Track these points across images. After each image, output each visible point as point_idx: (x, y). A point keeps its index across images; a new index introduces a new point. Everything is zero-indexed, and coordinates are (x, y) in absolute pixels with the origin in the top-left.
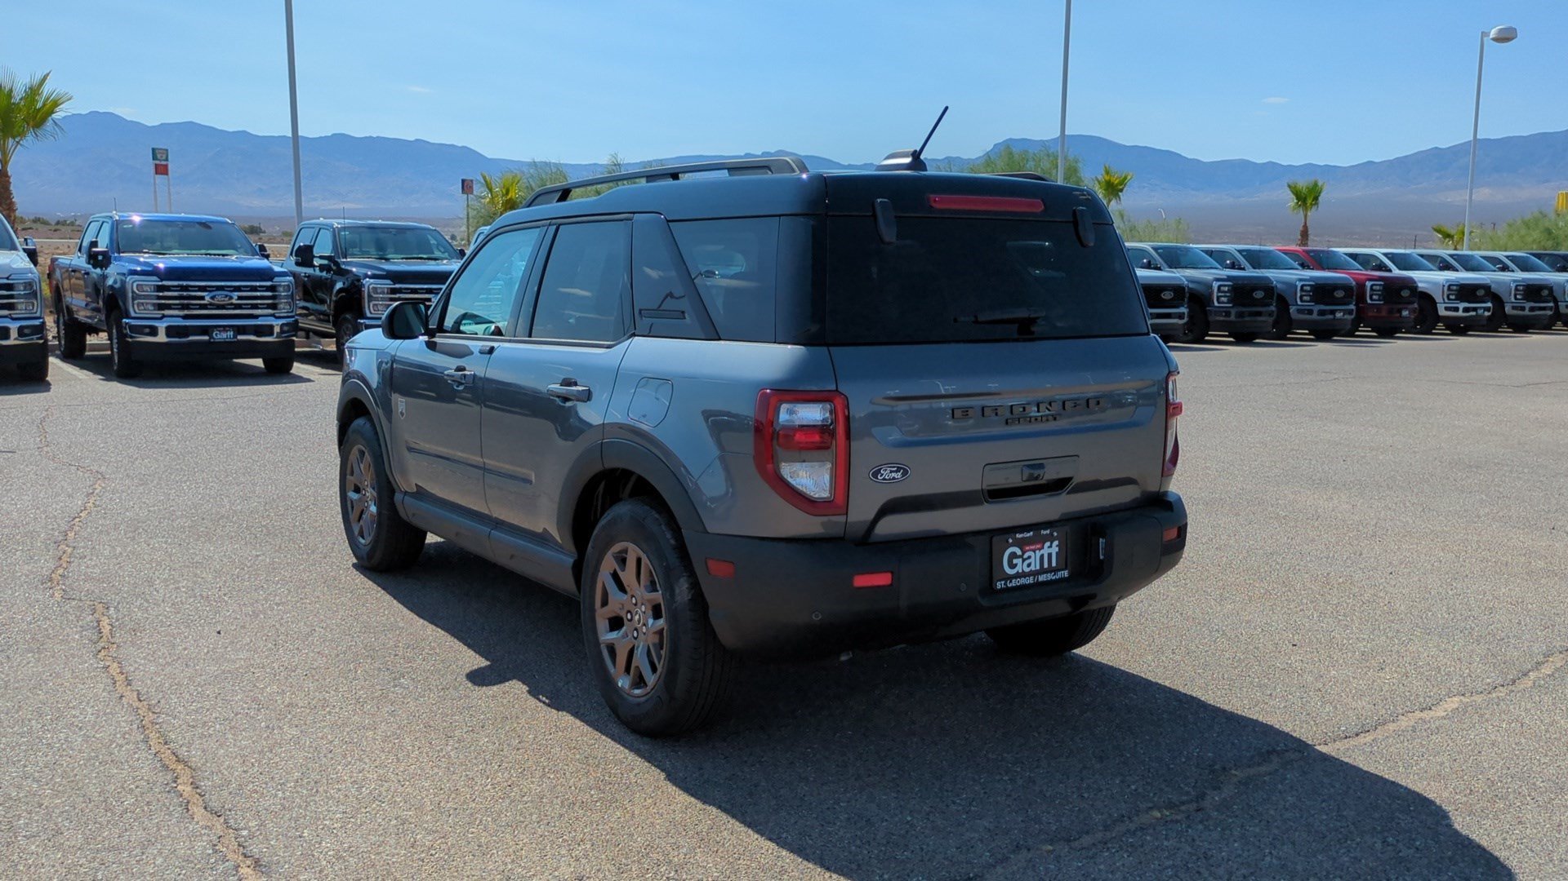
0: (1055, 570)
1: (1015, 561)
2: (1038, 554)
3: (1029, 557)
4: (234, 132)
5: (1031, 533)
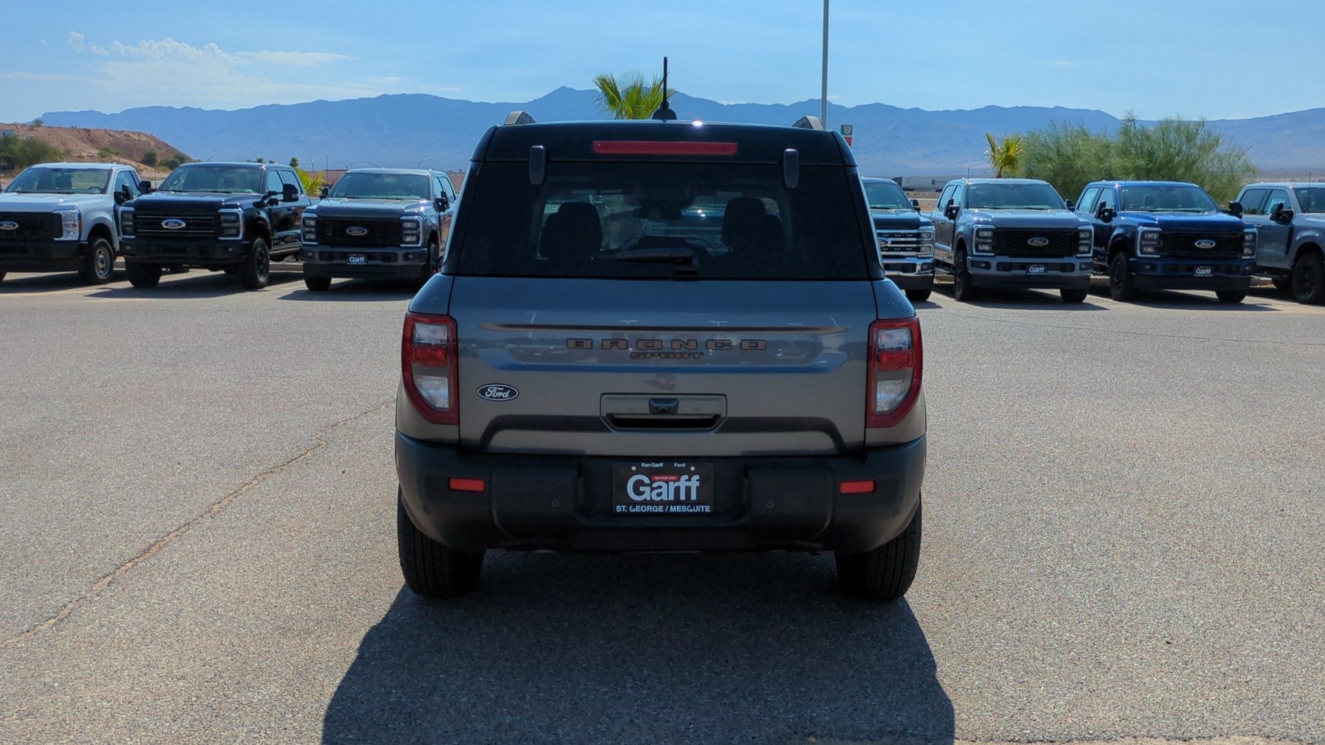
0: (693, 504)
1: (642, 489)
2: (672, 485)
3: (660, 487)
4: (909, 110)
5: (661, 464)
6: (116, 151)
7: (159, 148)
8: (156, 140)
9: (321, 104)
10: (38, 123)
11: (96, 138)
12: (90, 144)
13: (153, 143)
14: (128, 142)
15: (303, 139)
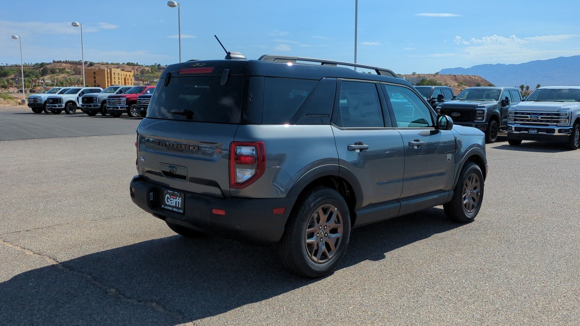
1: (168, 200)
3: (172, 200)
6: (465, 84)
7: (482, 82)
8: (481, 79)
9: (561, 59)
10: (437, 74)
11: (458, 79)
12: (455, 81)
13: (480, 80)
14: (470, 80)
15: (550, 76)
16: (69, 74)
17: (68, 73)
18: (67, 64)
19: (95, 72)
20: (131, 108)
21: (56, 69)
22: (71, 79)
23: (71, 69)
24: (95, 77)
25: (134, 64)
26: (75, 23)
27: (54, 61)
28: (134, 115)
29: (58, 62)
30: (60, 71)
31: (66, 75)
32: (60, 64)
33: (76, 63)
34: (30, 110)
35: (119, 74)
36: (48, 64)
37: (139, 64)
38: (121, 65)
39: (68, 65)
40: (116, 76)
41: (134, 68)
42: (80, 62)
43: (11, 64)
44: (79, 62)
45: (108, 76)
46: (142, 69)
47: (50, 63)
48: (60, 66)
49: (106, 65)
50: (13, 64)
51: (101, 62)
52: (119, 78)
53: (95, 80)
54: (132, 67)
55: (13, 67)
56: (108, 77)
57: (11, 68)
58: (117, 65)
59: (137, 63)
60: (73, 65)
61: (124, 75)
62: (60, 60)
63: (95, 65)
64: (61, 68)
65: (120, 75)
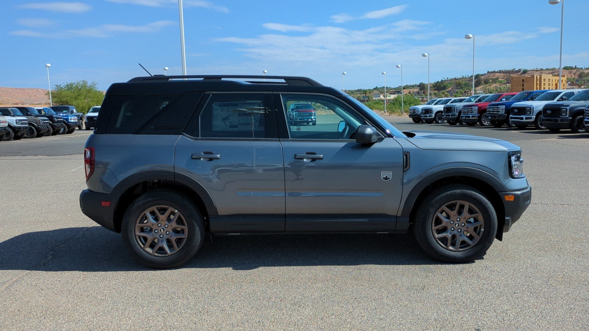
16: (501, 84)
17: (501, 82)
18: (500, 74)
19: (523, 80)
20: (483, 117)
21: (490, 79)
22: (501, 88)
23: (504, 78)
24: (523, 85)
25: (572, 67)
26: (468, 35)
27: (488, 71)
28: (486, 123)
29: (492, 72)
30: (493, 81)
31: (498, 84)
32: (494, 74)
33: (510, 72)
34: (411, 120)
35: (549, 80)
36: (483, 75)
37: (577, 67)
38: (556, 70)
39: (502, 74)
40: (547, 82)
41: (571, 72)
42: (514, 70)
43: (451, 78)
44: (512, 71)
45: (538, 82)
46: (580, 72)
47: (485, 74)
48: (494, 76)
49: (540, 71)
50: (453, 78)
51: (535, 68)
52: (549, 84)
53: (523, 88)
54: (569, 72)
55: (452, 80)
56: (537, 84)
57: (450, 81)
58: (552, 70)
59: (576, 66)
60: (506, 74)
61: (556, 80)
62: (494, 71)
63: (528, 72)
64: (495, 78)
65: (551, 80)
